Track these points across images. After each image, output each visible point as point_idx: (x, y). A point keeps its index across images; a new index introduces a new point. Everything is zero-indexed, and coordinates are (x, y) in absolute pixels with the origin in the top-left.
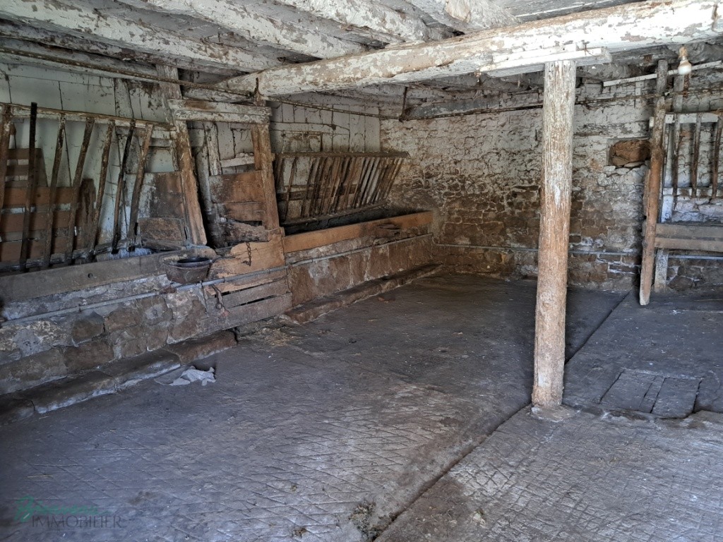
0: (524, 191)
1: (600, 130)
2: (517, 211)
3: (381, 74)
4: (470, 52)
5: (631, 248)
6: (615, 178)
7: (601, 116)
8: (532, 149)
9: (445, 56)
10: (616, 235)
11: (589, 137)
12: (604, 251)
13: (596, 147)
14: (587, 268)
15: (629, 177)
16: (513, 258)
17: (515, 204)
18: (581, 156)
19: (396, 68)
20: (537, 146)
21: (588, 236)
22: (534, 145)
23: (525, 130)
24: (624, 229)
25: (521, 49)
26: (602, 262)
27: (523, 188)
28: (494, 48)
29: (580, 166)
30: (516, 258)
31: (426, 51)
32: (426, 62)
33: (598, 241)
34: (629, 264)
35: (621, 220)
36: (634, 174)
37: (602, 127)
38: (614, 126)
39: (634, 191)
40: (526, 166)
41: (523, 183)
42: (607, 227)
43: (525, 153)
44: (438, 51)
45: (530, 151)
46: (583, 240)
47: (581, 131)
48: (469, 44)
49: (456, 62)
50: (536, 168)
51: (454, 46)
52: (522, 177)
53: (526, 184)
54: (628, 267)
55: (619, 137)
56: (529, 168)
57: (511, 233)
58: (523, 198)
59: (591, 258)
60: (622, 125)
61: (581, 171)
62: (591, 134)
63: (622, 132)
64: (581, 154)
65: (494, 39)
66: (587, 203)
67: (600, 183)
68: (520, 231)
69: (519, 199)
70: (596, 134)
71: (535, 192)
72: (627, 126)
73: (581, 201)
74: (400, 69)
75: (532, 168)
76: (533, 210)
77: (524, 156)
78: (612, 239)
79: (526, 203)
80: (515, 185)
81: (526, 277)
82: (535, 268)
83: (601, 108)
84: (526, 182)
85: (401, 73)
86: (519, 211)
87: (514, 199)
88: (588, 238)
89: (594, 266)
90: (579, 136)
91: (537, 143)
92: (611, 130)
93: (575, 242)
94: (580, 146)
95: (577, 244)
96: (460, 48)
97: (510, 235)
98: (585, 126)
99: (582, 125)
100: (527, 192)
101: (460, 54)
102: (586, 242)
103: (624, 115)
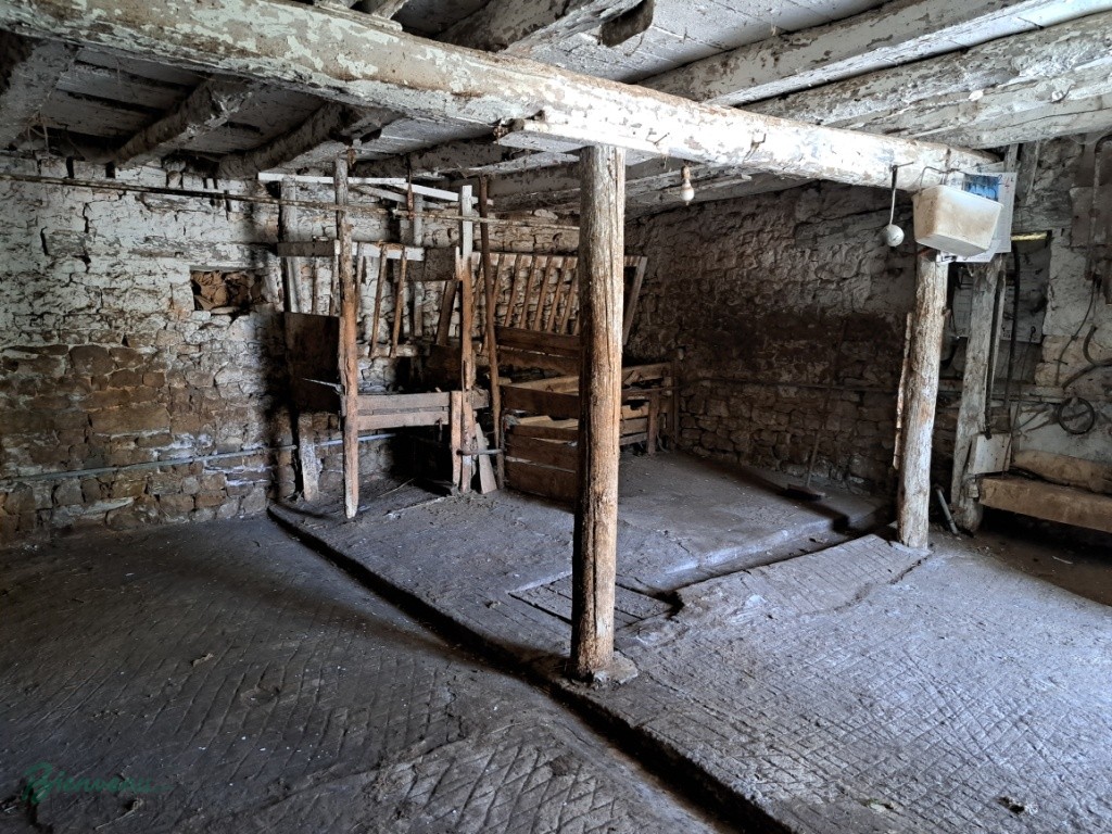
0: (35, 356)
1: (176, 250)
2: (23, 399)
3: (319, 64)
4: (513, 91)
5: (256, 441)
6: (213, 331)
7: (173, 225)
8: (42, 271)
9: (469, 80)
10: (231, 424)
11: (159, 259)
12: (215, 453)
13: (172, 278)
14: (190, 487)
15: (236, 330)
16: (30, 498)
17: (16, 384)
18: (149, 292)
19: (362, 63)
20: (52, 266)
21: (185, 430)
22: (43, 264)
23: (15, 230)
24: (241, 413)
25: (582, 114)
26: (215, 472)
27: (32, 350)
28: (550, 97)
29: (149, 310)
30: (36, 497)
31: (429, 56)
32: (430, 77)
33: (203, 438)
34: (256, 467)
35: (233, 400)
36: (243, 324)
37: (179, 244)
38: (199, 246)
39: (245, 352)
40: (31, 304)
41: (31, 341)
42: (213, 412)
43: (24, 279)
44: (455, 65)
45: (37, 276)
46: (177, 439)
47: (142, 246)
48: (511, 74)
49: (487, 98)
50: (56, 310)
51: (486, 68)
52: (27, 328)
53: (38, 342)
54: (256, 472)
55: (209, 264)
56: (38, 309)
57: (16, 445)
58: (34, 370)
59: (193, 469)
60: (212, 245)
61: (153, 318)
62: (160, 255)
63: (213, 257)
64: (147, 287)
65: (550, 82)
66: (172, 374)
67: (188, 340)
68: (39, 438)
69: (24, 372)
70: (169, 256)
71: (60, 357)
72: (219, 247)
73: (161, 371)
74: (372, 70)
75: (46, 309)
76: (61, 394)
77: (21, 284)
78: (225, 431)
79: (43, 381)
80: (11, 345)
81: (68, 530)
82: (85, 508)
83: (173, 213)
84: (36, 337)
85: (373, 78)
86: (27, 398)
87: (10, 374)
88: (185, 436)
89: (201, 481)
90: (138, 257)
91: (49, 260)
92: (193, 251)
93: (162, 445)
94: (143, 274)
95: (166, 449)
96: (496, 76)
97: (13, 451)
98: (147, 239)
99: (142, 237)
100: (43, 358)
101: (496, 85)
102: (182, 443)
103: (213, 228)
